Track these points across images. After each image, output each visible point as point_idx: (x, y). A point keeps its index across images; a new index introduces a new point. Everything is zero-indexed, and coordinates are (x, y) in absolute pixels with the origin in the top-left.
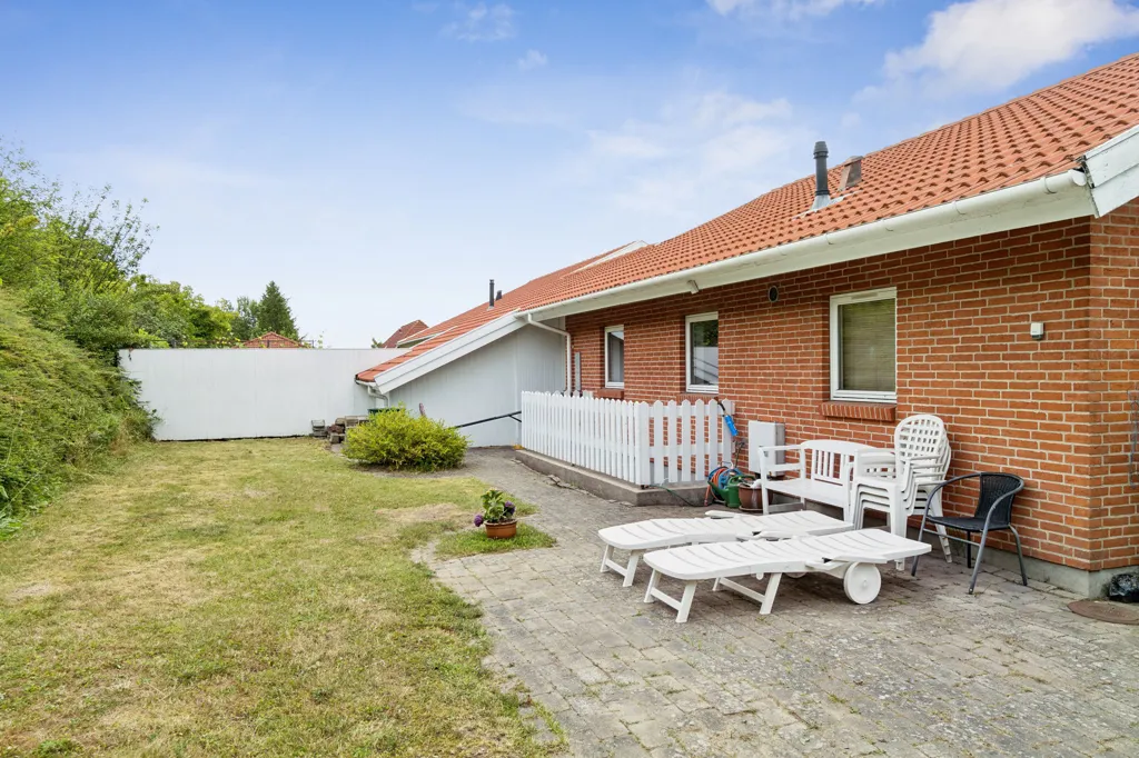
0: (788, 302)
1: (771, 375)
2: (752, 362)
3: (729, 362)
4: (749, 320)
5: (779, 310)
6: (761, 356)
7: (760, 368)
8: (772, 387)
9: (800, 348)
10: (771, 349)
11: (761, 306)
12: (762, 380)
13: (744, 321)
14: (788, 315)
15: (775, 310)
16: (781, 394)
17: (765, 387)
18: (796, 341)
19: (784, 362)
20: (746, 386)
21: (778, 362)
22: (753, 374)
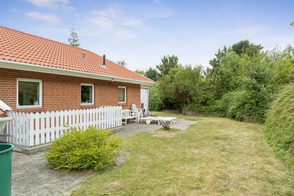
0: (112, 86)
1: (109, 100)
2: (105, 97)
3: (99, 97)
4: (104, 88)
5: (111, 87)
6: (107, 96)
7: (107, 98)
8: (109, 102)
9: (115, 95)
10: (109, 94)
11: (107, 85)
12: (107, 101)
13: (103, 88)
14: (112, 88)
15: (110, 87)
16: (111, 103)
17: (108, 102)
18: (114, 93)
19: (112, 97)
20: (103, 102)
21: (111, 97)
22: (105, 100)
